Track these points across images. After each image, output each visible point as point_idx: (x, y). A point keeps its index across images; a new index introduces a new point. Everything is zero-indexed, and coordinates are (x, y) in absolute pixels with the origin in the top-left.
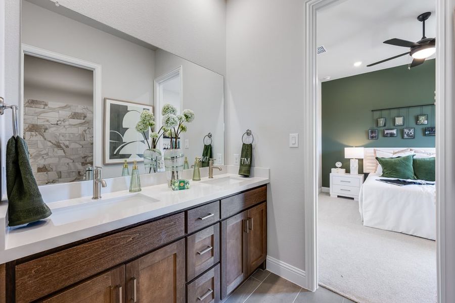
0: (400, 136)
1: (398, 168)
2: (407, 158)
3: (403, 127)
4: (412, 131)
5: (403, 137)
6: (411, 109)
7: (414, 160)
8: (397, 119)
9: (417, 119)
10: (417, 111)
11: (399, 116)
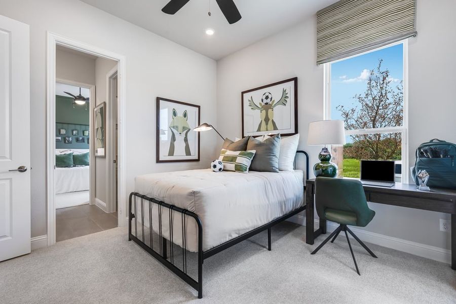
0: (63, 141)
1: (65, 160)
2: (70, 155)
3: (65, 136)
4: (70, 139)
5: (65, 142)
6: (70, 125)
7: (73, 156)
8: (62, 130)
9: (73, 131)
10: (73, 127)
11: (62, 129)
